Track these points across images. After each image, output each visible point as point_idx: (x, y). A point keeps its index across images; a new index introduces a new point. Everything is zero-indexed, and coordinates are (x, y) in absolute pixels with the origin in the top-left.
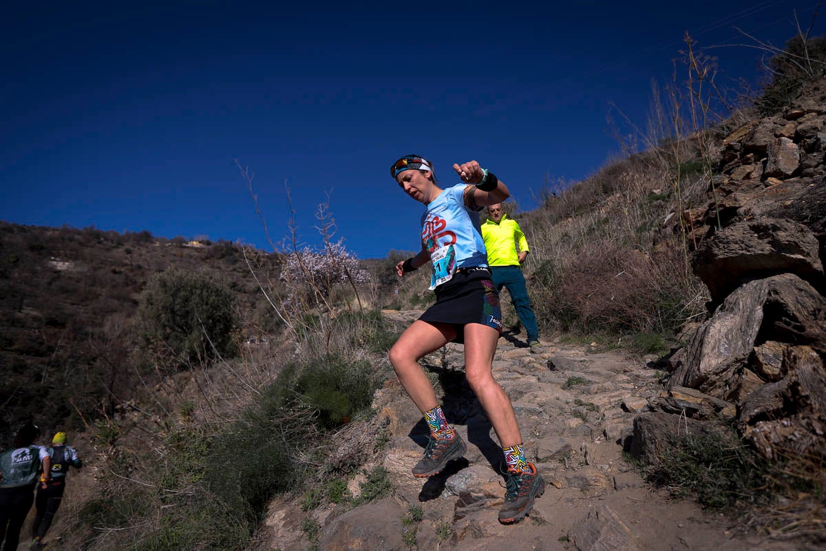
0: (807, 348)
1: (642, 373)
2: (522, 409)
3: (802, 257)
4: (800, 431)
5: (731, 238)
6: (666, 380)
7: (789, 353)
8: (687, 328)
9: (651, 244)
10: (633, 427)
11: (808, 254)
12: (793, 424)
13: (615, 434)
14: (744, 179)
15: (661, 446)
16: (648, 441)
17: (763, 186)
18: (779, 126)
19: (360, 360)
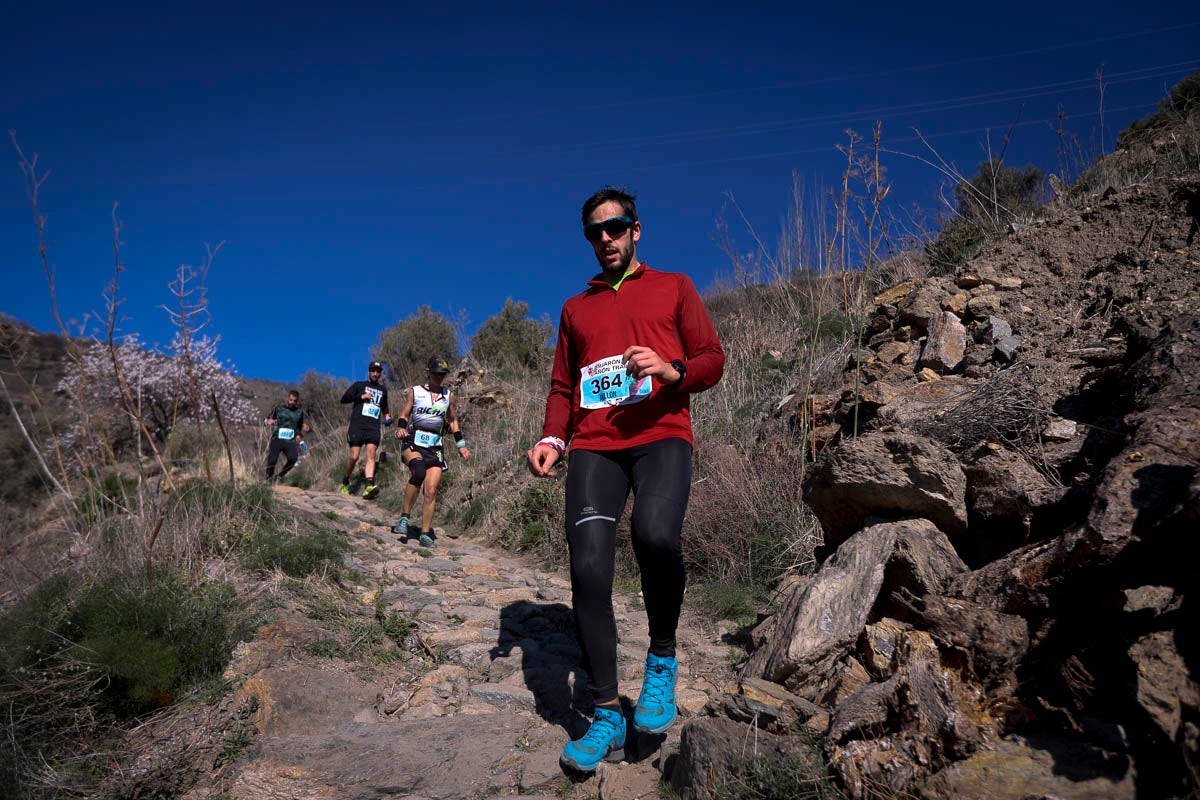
0: (925, 635)
1: (710, 650)
3: (943, 498)
4: (900, 758)
5: (858, 454)
6: (742, 665)
7: (903, 641)
8: (785, 583)
9: (753, 440)
10: (680, 740)
11: (952, 494)
12: (893, 746)
14: (894, 362)
15: (717, 773)
16: (698, 765)
17: (915, 379)
18: (947, 293)
19: (216, 581)
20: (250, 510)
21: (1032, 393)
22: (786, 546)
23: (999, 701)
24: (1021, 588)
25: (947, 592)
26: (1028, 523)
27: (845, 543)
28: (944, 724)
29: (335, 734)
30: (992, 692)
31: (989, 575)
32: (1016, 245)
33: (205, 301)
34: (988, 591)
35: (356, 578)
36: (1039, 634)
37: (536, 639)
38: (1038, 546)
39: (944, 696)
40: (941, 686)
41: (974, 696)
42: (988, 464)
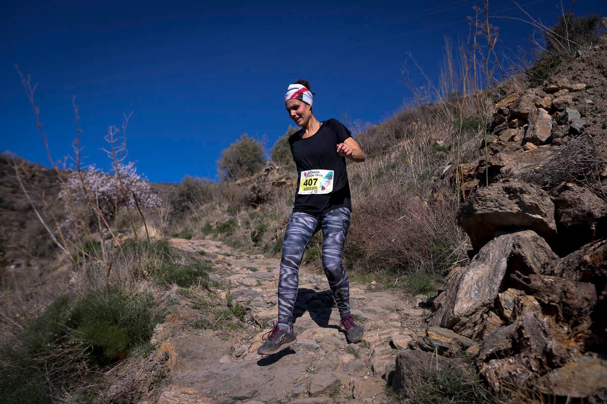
0: (531, 298)
1: (412, 312)
2: (301, 344)
3: (539, 217)
4: (521, 368)
5: (488, 196)
6: (429, 320)
7: (519, 301)
8: (453, 271)
9: (430, 193)
10: (394, 363)
11: (546, 215)
12: (516, 361)
13: (381, 369)
14: (509, 140)
15: (416, 381)
16: (406, 376)
17: (523, 150)
18: (539, 97)
19: (143, 293)
20: (158, 253)
21: (592, 152)
22: (452, 251)
23: (580, 333)
24: (590, 267)
25: (545, 272)
26: (594, 228)
27: (483, 247)
28: (546, 348)
29: (210, 370)
30: (575, 328)
31: (570, 260)
32: (581, 63)
33: (124, 144)
34: (570, 270)
35: (217, 285)
36: (603, 293)
37: (315, 312)
38: (599, 241)
39: (545, 332)
40: (543, 326)
41: (564, 331)
42: (567, 195)
